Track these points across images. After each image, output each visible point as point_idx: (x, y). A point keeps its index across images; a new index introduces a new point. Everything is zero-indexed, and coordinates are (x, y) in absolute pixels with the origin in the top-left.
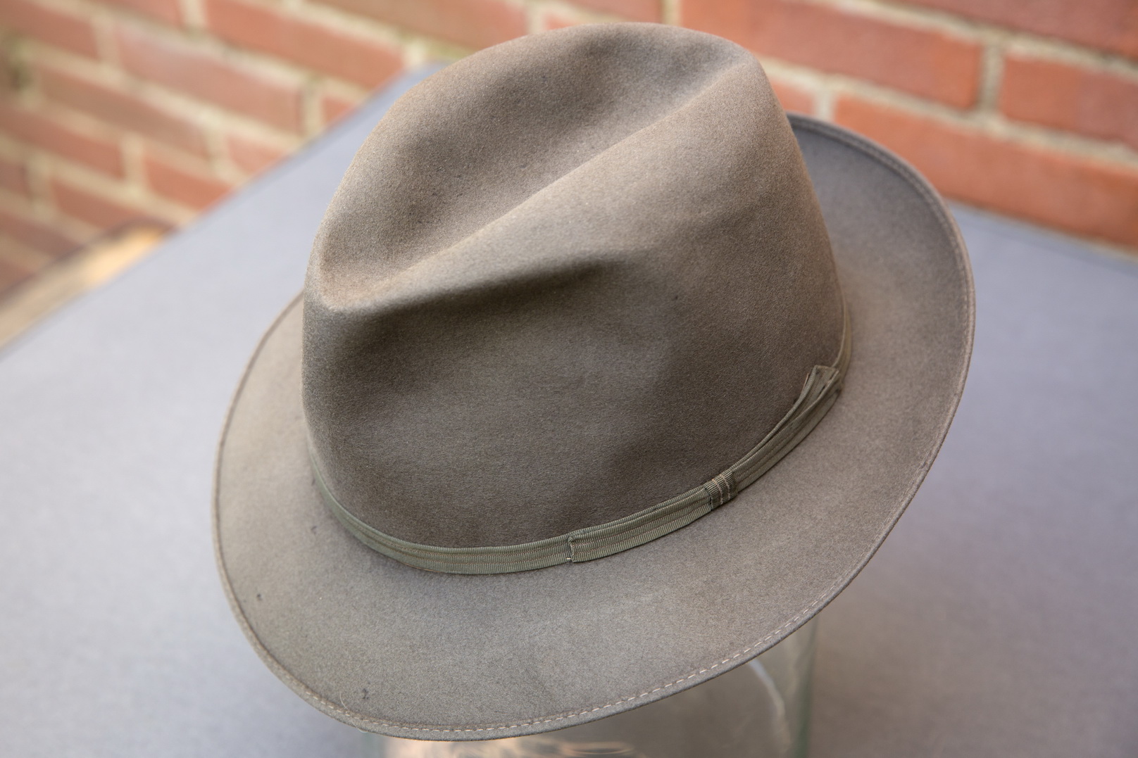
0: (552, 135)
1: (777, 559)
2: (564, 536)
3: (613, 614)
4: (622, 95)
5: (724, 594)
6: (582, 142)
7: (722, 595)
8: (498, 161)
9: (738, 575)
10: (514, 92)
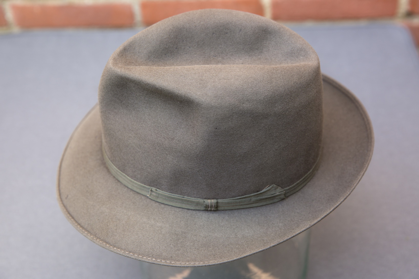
0: (233, 51)
1: (212, 240)
2: (149, 187)
3: (145, 222)
4: (266, 51)
5: (185, 240)
6: (241, 60)
7: (183, 240)
8: (207, 49)
9: (195, 237)
10: (227, 29)
